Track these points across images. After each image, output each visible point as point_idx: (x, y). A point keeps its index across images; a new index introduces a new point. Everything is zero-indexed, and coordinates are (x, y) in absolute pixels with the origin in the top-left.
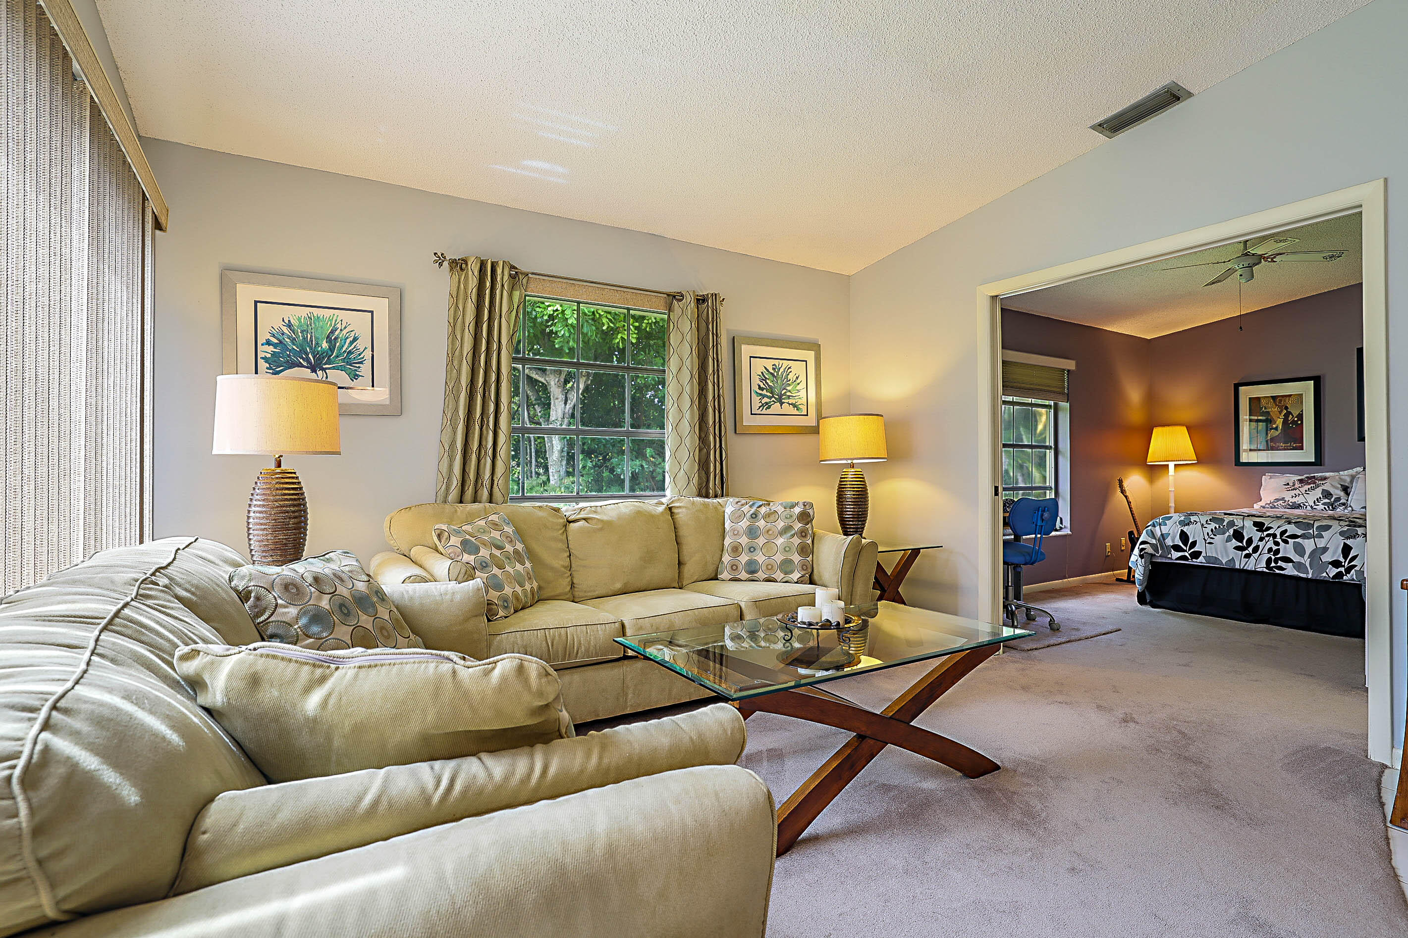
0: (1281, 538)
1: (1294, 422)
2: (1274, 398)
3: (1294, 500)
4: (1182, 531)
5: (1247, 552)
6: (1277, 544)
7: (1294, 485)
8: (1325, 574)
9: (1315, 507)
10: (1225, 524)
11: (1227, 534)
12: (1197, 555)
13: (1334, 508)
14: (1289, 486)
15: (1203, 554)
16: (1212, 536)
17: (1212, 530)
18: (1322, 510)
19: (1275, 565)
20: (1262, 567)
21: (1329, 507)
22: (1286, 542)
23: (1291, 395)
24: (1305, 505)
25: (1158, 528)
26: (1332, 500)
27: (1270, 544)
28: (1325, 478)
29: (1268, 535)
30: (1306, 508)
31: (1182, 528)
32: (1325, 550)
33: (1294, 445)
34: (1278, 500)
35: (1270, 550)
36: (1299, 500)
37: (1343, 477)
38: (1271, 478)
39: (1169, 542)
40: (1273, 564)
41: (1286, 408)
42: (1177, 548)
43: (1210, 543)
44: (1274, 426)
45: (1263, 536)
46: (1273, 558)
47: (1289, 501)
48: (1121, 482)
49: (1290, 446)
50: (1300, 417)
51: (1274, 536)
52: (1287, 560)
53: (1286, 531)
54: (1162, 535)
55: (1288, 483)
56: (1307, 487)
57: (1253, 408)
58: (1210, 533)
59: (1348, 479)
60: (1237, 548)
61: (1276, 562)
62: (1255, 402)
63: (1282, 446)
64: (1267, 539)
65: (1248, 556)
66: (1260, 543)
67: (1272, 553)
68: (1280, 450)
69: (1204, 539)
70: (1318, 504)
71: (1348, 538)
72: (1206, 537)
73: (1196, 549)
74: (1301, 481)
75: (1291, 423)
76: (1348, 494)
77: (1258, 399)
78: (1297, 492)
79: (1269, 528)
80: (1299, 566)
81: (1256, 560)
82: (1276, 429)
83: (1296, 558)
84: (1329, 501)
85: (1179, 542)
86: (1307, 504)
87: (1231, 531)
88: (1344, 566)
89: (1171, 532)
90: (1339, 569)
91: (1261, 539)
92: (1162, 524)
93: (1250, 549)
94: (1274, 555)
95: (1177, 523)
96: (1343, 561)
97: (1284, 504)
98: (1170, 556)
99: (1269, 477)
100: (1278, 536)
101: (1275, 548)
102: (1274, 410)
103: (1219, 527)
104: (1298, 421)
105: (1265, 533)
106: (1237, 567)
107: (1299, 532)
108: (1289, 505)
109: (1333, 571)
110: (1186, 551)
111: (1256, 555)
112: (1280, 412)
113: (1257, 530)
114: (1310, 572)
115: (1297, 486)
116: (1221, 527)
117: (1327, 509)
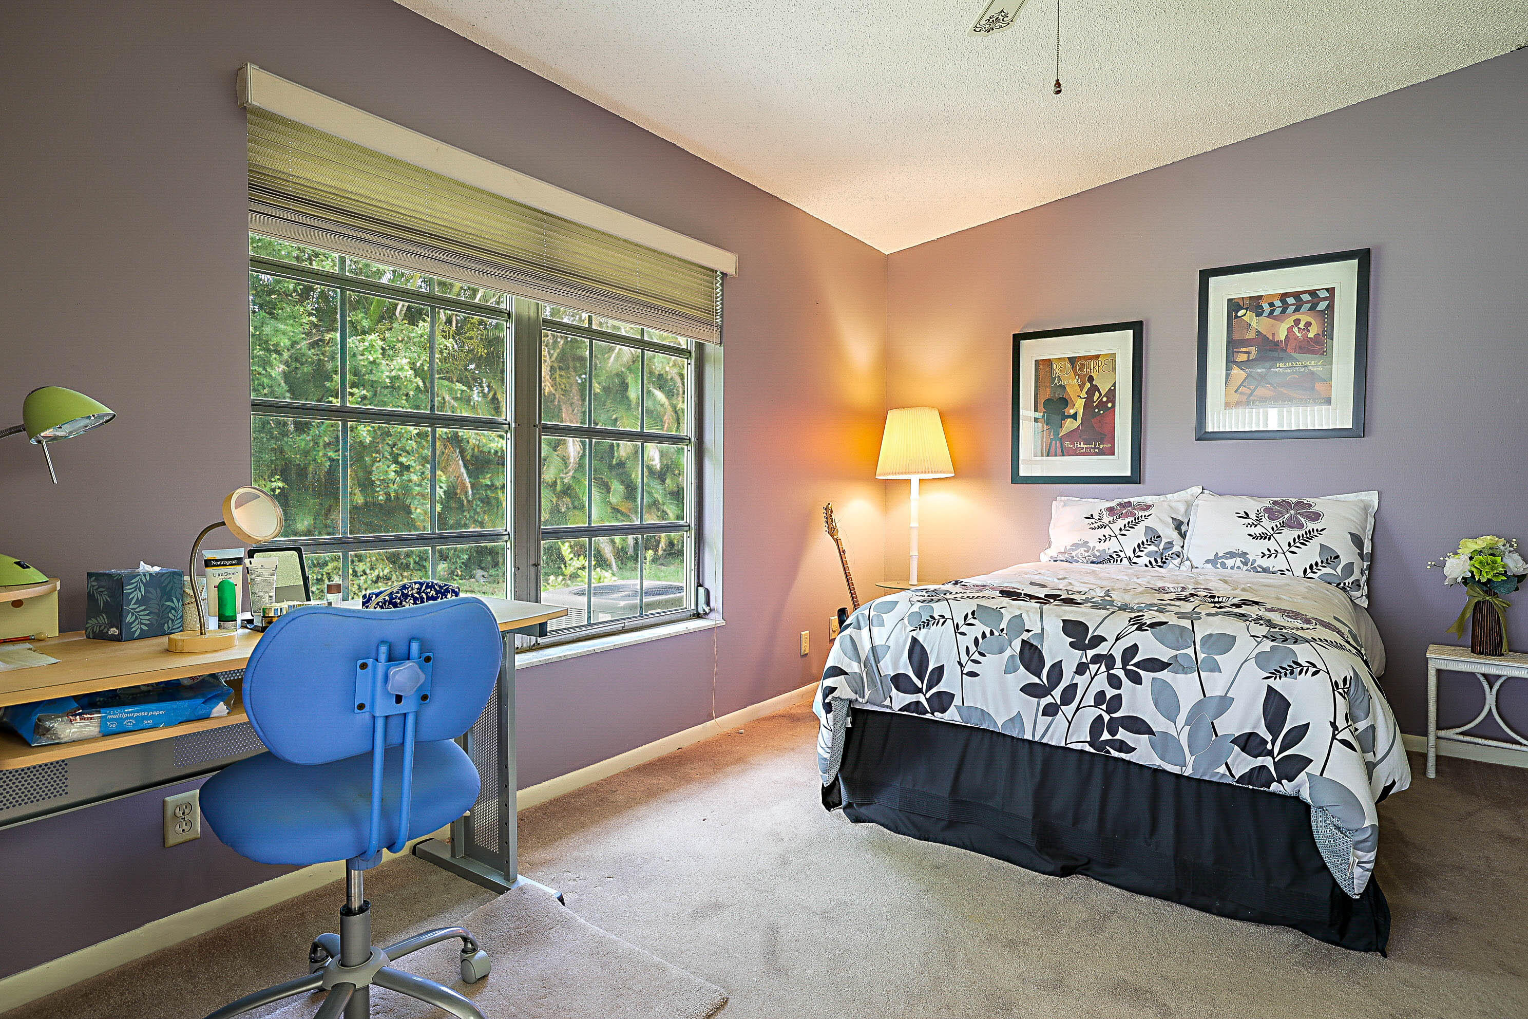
0: (1124, 668)
1: (1102, 405)
2: (1072, 360)
3: (1103, 546)
4: (915, 640)
5: (1048, 699)
6: (1115, 682)
7: (1101, 518)
8: (1222, 769)
9: (1135, 560)
10: (1003, 625)
11: (1008, 653)
12: (943, 701)
13: (1164, 563)
14: (1093, 521)
15: (957, 701)
16: (976, 656)
17: (976, 642)
18: (1146, 566)
19: (1110, 737)
20: (1080, 739)
21: (1156, 561)
22: (1136, 679)
23: (1097, 357)
24: (1120, 556)
25: (865, 631)
26: (1161, 547)
27: (1101, 683)
28: (1148, 507)
29: (1097, 659)
30: (1121, 561)
31: (914, 634)
32: (1225, 703)
33: (1101, 446)
34: (1076, 546)
35: (1100, 698)
36: (1112, 546)
37: (1173, 504)
38: (1065, 505)
39: (888, 668)
40: (1106, 736)
41: (1091, 379)
42: (900, 682)
43: (972, 674)
44: (1072, 412)
45: (1084, 660)
46: (1106, 718)
47: (1094, 547)
48: (829, 512)
49: (1095, 448)
50: (1111, 393)
51: (1109, 660)
52: (1137, 725)
53: (1135, 649)
54: (873, 649)
55: (1092, 515)
56: (1121, 522)
57: (1040, 377)
58: (973, 649)
59: (1182, 509)
60: (1028, 689)
61: (1113, 732)
62: (1044, 366)
63: (1082, 448)
64: (1094, 667)
65: (1051, 711)
66: (1078, 679)
67: (1104, 707)
68: (1080, 455)
69: (960, 663)
70: (1139, 554)
71: (1275, 674)
72: (964, 659)
73: (941, 687)
74: (1111, 510)
75: (1096, 407)
76: (1183, 536)
77: (1049, 362)
78: (1107, 531)
79: (1099, 640)
80: (1164, 744)
81: (1070, 723)
82: (1074, 416)
83: (1158, 723)
84: (1156, 549)
85: (907, 669)
86: (1122, 554)
87: (1017, 645)
88: (1270, 753)
89: (891, 643)
90: (1259, 761)
91: (1081, 669)
92: (875, 622)
93: (1057, 693)
94: (1108, 712)
95: (906, 620)
96: (1269, 738)
97: (1086, 554)
98: (887, 702)
99: (1062, 503)
100: (1119, 663)
101: (1110, 693)
102: (1071, 383)
103: (992, 633)
104: (1107, 402)
105: (1091, 653)
106: (1028, 736)
107: (1164, 655)
108: (1095, 556)
109: (1243, 764)
110: (919, 691)
111: (1069, 710)
112: (1081, 387)
113: (1071, 644)
114: (1190, 760)
115: (1106, 519)
116: (996, 633)
117: (1154, 563)
